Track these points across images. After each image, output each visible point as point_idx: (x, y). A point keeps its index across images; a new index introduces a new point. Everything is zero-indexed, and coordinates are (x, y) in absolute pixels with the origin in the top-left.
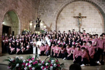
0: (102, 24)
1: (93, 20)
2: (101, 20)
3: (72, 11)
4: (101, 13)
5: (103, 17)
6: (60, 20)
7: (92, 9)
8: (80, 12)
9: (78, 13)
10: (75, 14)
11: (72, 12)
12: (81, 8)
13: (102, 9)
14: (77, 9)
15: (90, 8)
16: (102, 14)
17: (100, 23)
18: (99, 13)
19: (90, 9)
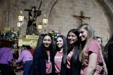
0: (109, 30)
1: (99, 23)
2: (108, 24)
3: (71, 6)
4: (106, 15)
5: (110, 21)
6: (53, 19)
7: (96, 8)
8: (82, 9)
9: (80, 11)
10: (75, 12)
11: (71, 8)
12: (84, 4)
13: (111, 8)
14: (78, 4)
15: (94, 5)
16: (108, 16)
17: (106, 29)
18: (105, 14)
19: (94, 8)
